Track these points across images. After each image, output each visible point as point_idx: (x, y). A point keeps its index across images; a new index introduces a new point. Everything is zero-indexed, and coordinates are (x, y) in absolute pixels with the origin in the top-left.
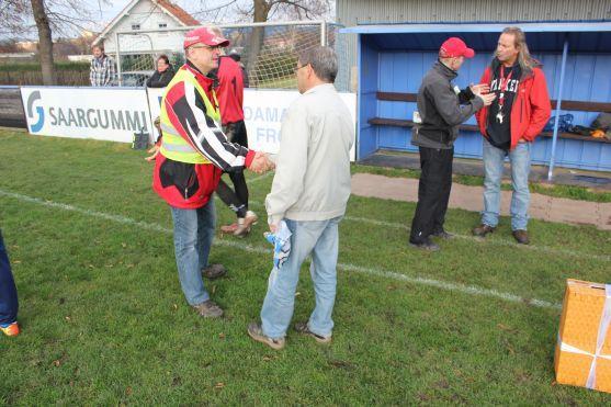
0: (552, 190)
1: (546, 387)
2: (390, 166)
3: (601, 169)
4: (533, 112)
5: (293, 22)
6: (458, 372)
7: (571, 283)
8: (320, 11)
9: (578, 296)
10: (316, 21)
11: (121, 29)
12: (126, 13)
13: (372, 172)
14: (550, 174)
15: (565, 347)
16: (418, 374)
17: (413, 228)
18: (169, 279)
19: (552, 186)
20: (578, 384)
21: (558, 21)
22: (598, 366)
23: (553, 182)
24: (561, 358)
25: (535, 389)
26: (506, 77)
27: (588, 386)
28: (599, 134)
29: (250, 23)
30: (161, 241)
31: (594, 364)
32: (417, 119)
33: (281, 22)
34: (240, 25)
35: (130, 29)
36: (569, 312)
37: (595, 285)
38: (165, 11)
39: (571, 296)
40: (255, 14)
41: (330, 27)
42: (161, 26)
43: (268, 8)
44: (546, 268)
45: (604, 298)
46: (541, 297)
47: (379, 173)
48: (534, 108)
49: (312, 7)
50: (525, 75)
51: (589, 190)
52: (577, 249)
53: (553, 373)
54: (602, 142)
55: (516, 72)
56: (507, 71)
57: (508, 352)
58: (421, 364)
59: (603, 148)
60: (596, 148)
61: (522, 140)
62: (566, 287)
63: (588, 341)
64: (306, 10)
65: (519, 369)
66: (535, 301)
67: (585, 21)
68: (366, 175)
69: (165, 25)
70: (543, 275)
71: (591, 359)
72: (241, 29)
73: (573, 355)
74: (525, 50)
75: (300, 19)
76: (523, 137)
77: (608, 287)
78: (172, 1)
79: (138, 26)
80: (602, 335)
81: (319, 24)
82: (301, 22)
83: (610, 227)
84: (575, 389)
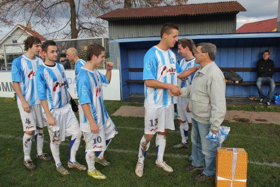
2: (136, 101)
5: (90, 38)
8: (102, 32)
9: (222, 155)
10: (100, 37)
11: (6, 43)
12: (9, 35)
13: (129, 105)
15: (219, 178)
22: (233, 185)
24: (218, 183)
29: (69, 39)
33: (84, 38)
34: (64, 40)
35: (12, 43)
37: (229, 148)
38: (29, 34)
39: (219, 155)
40: (72, 35)
41: (107, 40)
43: (78, 32)
45: (233, 154)
47: (132, 105)
49: (98, 31)
59: (228, 87)
63: (227, 174)
64: (96, 32)
67: (215, 34)
68: (126, 106)
71: (230, 182)
72: (66, 42)
73: (223, 181)
75: (93, 36)
77: (234, 149)
78: (33, 29)
79: (16, 41)
80: (233, 170)
81: (101, 39)
82: (93, 38)
83: (234, 121)
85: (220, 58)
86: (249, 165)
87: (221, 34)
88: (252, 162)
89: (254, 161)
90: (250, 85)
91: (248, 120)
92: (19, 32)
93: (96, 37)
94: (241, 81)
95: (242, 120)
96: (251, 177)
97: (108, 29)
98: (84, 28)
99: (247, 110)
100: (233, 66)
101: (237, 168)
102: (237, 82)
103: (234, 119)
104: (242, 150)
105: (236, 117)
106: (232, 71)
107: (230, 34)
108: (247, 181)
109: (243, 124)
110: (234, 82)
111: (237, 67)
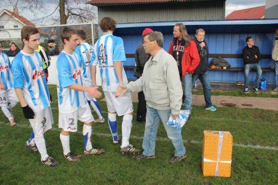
0: (197, 92)
1: (199, 178)
3: (216, 82)
4: (191, 60)
5: (79, 24)
6: (161, 177)
7: (205, 132)
8: (92, 18)
9: (208, 138)
10: (89, 23)
14: (196, 85)
15: (205, 160)
19: (197, 90)
20: (212, 175)
21: (193, 21)
22: (219, 166)
23: (197, 89)
24: (204, 165)
25: (194, 180)
26: (179, 45)
27: (216, 175)
28: (213, 67)
29: (59, 25)
31: (217, 165)
33: (73, 24)
34: (53, 26)
36: (205, 145)
37: (215, 132)
38: (17, 19)
39: (205, 138)
40: (61, 21)
41: (96, 25)
42: (15, 26)
43: (67, 18)
44: (197, 126)
45: (219, 137)
46: (195, 139)
48: (192, 59)
49: (87, 17)
50: (187, 44)
51: (212, 91)
52: (209, 116)
53: (202, 172)
54: (215, 70)
55: (183, 42)
57: (182, 166)
58: (145, 176)
59: (216, 73)
60: (213, 73)
61: (187, 73)
62: (203, 134)
63: (213, 156)
64: (85, 18)
65: (187, 173)
66: (193, 141)
67: (203, 21)
69: (17, 26)
70: (195, 130)
71: (216, 164)
72: (55, 27)
73: (209, 163)
75: (82, 22)
76: (187, 71)
77: (220, 132)
78: (20, 15)
79: (3, 27)
80: (219, 153)
81: (90, 25)
82: (83, 24)
83: (222, 106)
84: (211, 178)
86: (234, 147)
87: (210, 21)
88: (237, 145)
89: (239, 143)
90: (237, 72)
91: (235, 105)
92: (6, 17)
93: (86, 23)
94: (229, 67)
95: (229, 105)
96: (236, 159)
97: (97, 16)
98: (73, 14)
99: (235, 95)
100: (221, 52)
101: (222, 150)
102: (225, 68)
103: (221, 104)
104: (228, 133)
105: (224, 102)
106: (220, 57)
107: (218, 20)
108: (232, 163)
109: (230, 109)
110: (222, 68)
111: (225, 53)
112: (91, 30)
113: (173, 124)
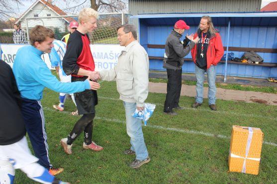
0: (226, 86)
1: (225, 173)
3: (246, 77)
4: (216, 52)
5: (110, 13)
6: (186, 169)
7: (234, 127)
8: (121, 8)
9: (237, 133)
10: (119, 13)
11: (28, 17)
12: (31, 9)
14: (225, 79)
15: (232, 155)
16: (169, 171)
17: (165, 105)
18: (53, 133)
19: (226, 84)
20: (239, 171)
21: (226, 13)
22: (246, 163)
23: (226, 83)
24: (231, 160)
25: (220, 175)
27: (243, 172)
28: (245, 61)
30: (50, 115)
32: (166, 56)
33: (103, 13)
35: (33, 17)
36: (233, 140)
37: (244, 127)
38: (50, 8)
39: (234, 133)
41: (126, 15)
42: (48, 15)
43: (98, 7)
45: (248, 133)
46: (222, 134)
48: (216, 50)
49: (117, 6)
51: (242, 86)
52: (237, 112)
53: (228, 167)
54: (246, 65)
55: (208, 35)
56: (204, 34)
57: (208, 159)
58: (170, 167)
59: (247, 67)
60: (244, 67)
61: (212, 65)
62: (232, 129)
63: (242, 152)
64: (115, 8)
65: (213, 166)
66: (220, 136)
67: (237, 13)
69: (50, 15)
70: (223, 124)
71: (244, 160)
73: (236, 158)
74: (212, 25)
75: (112, 11)
76: (212, 63)
77: (250, 128)
78: (53, 4)
79: (37, 15)
80: (248, 149)
81: (121, 14)
82: (113, 13)
83: (251, 102)
84: (237, 174)
85: (241, 37)
86: (263, 145)
87: (244, 12)
88: (267, 143)
89: (268, 142)
90: (270, 67)
91: (266, 102)
92: (40, 6)
93: (116, 13)
94: (261, 62)
95: (259, 102)
96: (265, 157)
97: (127, 5)
98: (103, 4)
99: (266, 92)
100: (254, 46)
101: (251, 146)
102: (257, 63)
103: (251, 100)
104: (259, 129)
105: (254, 99)
106: (253, 51)
107: (254, 12)
108: (261, 160)
109: (260, 105)
110: (254, 62)
111: (258, 47)
112: (121, 20)
113: (139, 116)
